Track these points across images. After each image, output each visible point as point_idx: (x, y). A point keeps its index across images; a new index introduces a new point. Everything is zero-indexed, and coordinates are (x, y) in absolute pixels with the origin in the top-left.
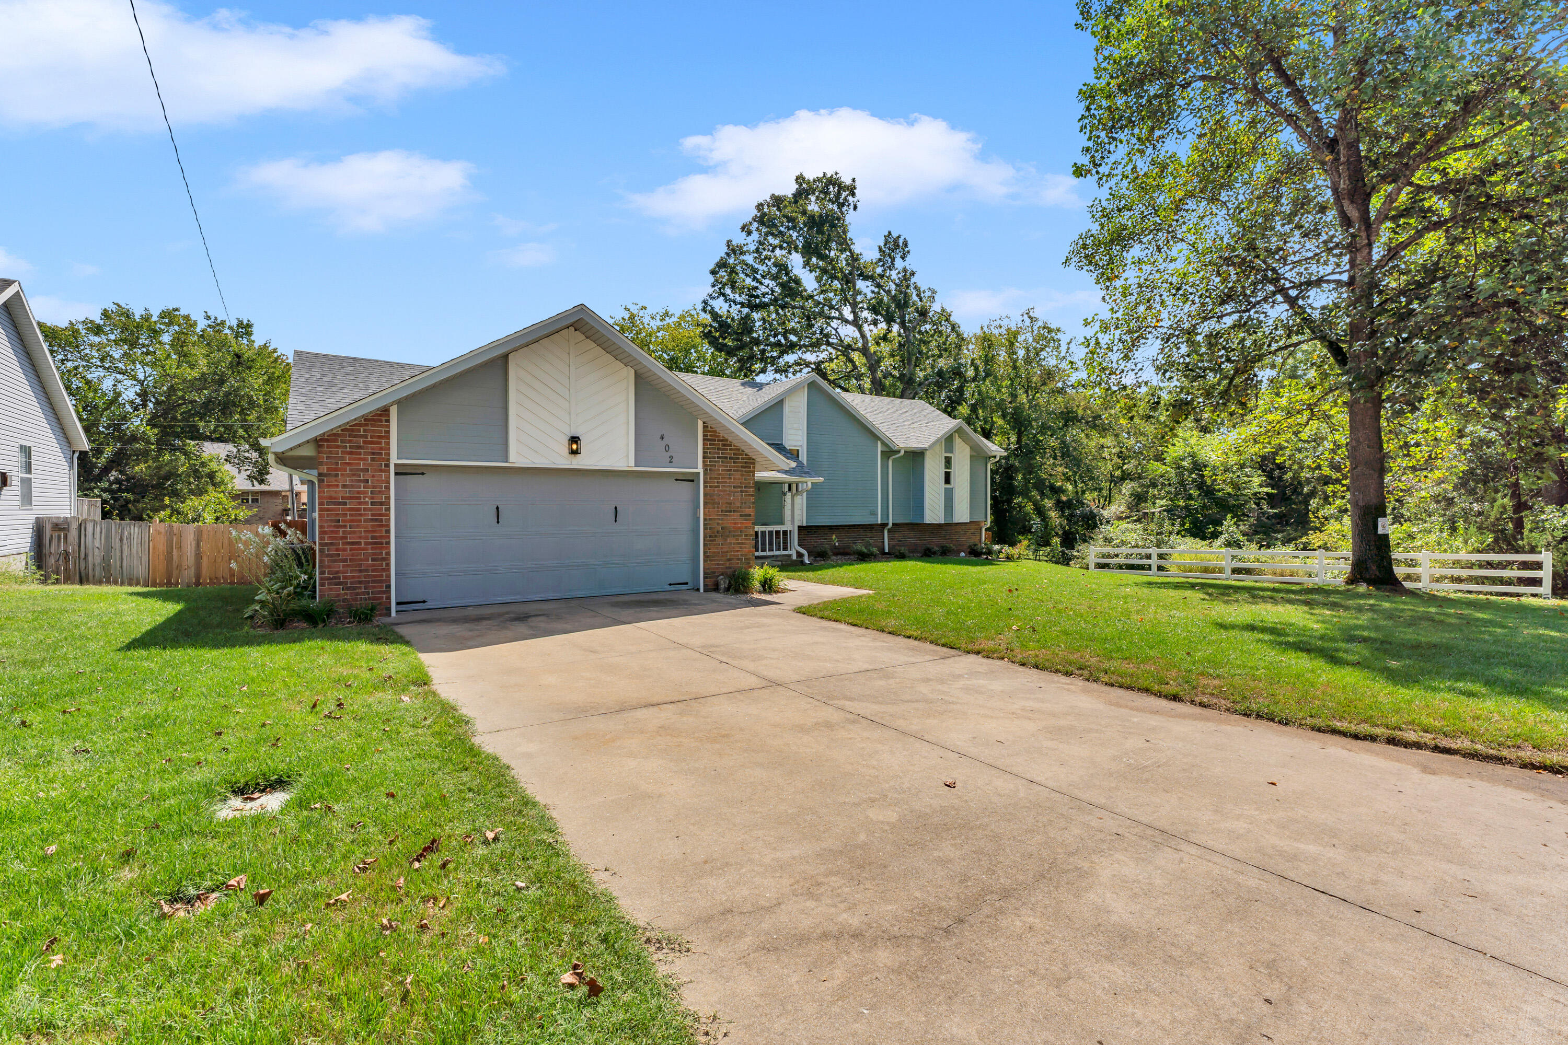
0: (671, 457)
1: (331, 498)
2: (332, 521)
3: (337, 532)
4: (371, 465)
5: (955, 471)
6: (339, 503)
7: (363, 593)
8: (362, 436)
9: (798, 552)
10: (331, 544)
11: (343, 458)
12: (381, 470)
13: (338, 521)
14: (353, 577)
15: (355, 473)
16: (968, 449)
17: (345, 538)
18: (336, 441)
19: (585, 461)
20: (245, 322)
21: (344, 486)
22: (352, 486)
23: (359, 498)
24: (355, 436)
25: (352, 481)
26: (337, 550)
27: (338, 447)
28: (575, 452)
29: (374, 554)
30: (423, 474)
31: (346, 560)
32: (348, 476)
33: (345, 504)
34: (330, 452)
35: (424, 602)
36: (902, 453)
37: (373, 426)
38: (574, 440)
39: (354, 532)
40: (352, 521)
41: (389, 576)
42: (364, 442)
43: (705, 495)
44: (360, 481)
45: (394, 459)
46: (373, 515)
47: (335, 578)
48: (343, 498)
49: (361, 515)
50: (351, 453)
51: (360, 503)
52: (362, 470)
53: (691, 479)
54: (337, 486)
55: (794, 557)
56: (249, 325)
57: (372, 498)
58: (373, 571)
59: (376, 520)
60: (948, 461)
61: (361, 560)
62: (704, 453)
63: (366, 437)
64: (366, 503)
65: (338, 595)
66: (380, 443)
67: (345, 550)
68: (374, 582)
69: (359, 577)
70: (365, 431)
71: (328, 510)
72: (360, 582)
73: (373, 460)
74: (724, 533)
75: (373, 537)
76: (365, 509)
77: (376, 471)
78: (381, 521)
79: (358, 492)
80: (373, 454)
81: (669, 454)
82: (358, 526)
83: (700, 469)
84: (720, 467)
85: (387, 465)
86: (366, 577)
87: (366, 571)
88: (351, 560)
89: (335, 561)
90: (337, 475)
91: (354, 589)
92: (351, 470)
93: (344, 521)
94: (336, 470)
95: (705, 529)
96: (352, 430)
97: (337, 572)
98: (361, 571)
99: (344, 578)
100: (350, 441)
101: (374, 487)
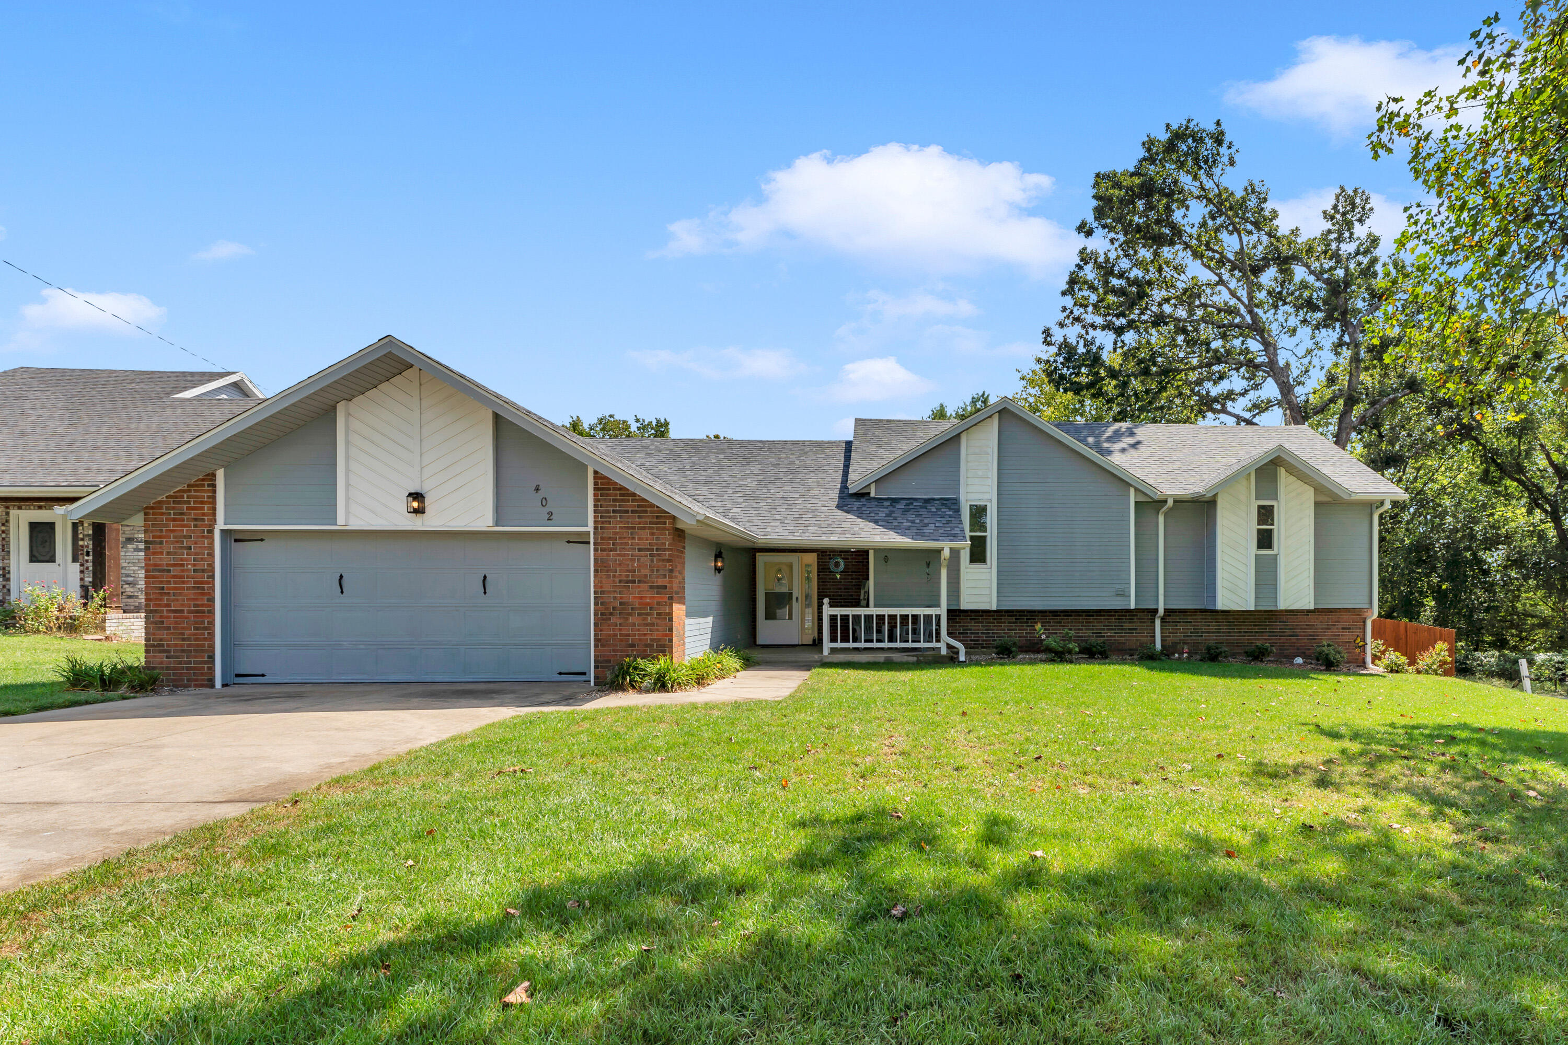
0: (550, 514)
1: (156, 565)
2: (156, 588)
3: (161, 600)
4: (193, 532)
5: (1281, 528)
6: (163, 571)
7: (186, 663)
8: (186, 502)
9: (949, 646)
10: (156, 611)
11: (168, 525)
12: (203, 537)
13: (163, 588)
14: (176, 645)
15: (178, 540)
16: (1311, 492)
17: (168, 605)
18: (161, 508)
19: (432, 521)
20: (663, 421)
21: (168, 553)
22: (175, 553)
23: (182, 565)
24: (179, 503)
25: (175, 548)
26: (161, 617)
27: (162, 514)
28: (419, 511)
29: (196, 623)
30: (262, 540)
31: (169, 628)
32: (173, 543)
33: (169, 571)
34: (155, 520)
35: (263, 675)
36: (1170, 502)
37: (196, 491)
38: (417, 496)
39: (177, 600)
40: (175, 588)
41: (212, 647)
42: (188, 508)
43: (595, 560)
44: (182, 548)
45: (220, 525)
46: (195, 583)
47: (159, 645)
48: (168, 565)
49: (183, 583)
50: (174, 520)
51: (183, 571)
52: (185, 537)
53: (581, 540)
54: (162, 553)
55: (944, 651)
56: (666, 424)
57: (194, 565)
58: (196, 640)
59: (198, 588)
60: (1266, 514)
61: (183, 628)
62: (595, 506)
63: (189, 502)
64: (189, 570)
65: (162, 663)
66: (203, 508)
67: (168, 617)
68: (196, 651)
69: (182, 646)
70: (188, 497)
71: (153, 577)
72: (183, 651)
73: (195, 526)
74: (624, 609)
75: (195, 606)
76: (188, 577)
77: (198, 537)
78: (204, 589)
79: (182, 559)
80: (196, 520)
81: (547, 509)
82: (180, 594)
83: (590, 528)
84: (617, 525)
85: (211, 532)
86: (189, 645)
87: (189, 639)
88: (175, 628)
89: (159, 628)
90: (161, 543)
91: (177, 657)
92: (175, 537)
93: (168, 588)
94: (160, 537)
95: (596, 604)
96: (176, 497)
97: (161, 640)
98: (183, 640)
99: (168, 645)
100: (173, 508)
101: (196, 554)
